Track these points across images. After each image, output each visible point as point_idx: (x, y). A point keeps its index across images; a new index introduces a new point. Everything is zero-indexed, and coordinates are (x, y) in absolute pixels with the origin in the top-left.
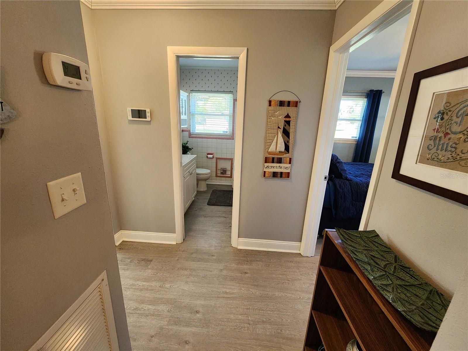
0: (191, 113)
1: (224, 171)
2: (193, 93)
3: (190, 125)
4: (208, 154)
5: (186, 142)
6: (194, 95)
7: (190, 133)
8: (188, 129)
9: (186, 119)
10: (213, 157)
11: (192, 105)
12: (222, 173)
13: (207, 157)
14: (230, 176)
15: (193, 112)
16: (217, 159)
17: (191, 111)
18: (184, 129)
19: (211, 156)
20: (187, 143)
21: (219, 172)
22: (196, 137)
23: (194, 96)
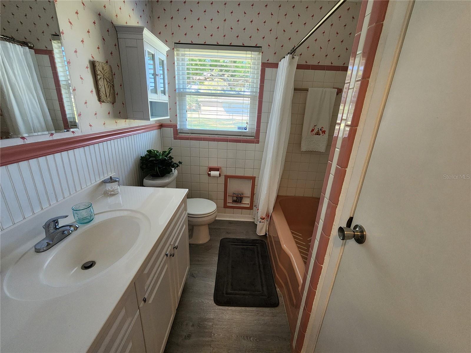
0: (177, 91)
1: (238, 199)
2: (181, 49)
3: (176, 115)
4: (211, 169)
5: (167, 150)
6: (182, 54)
7: (177, 130)
8: (173, 123)
9: (167, 102)
10: (220, 174)
11: (178, 74)
12: (234, 201)
13: (209, 175)
14: (248, 206)
15: (182, 90)
16: (227, 177)
17: (177, 87)
18: (164, 122)
19: (217, 173)
20: (169, 153)
21: (229, 200)
22: (187, 139)
23: (184, 55)
